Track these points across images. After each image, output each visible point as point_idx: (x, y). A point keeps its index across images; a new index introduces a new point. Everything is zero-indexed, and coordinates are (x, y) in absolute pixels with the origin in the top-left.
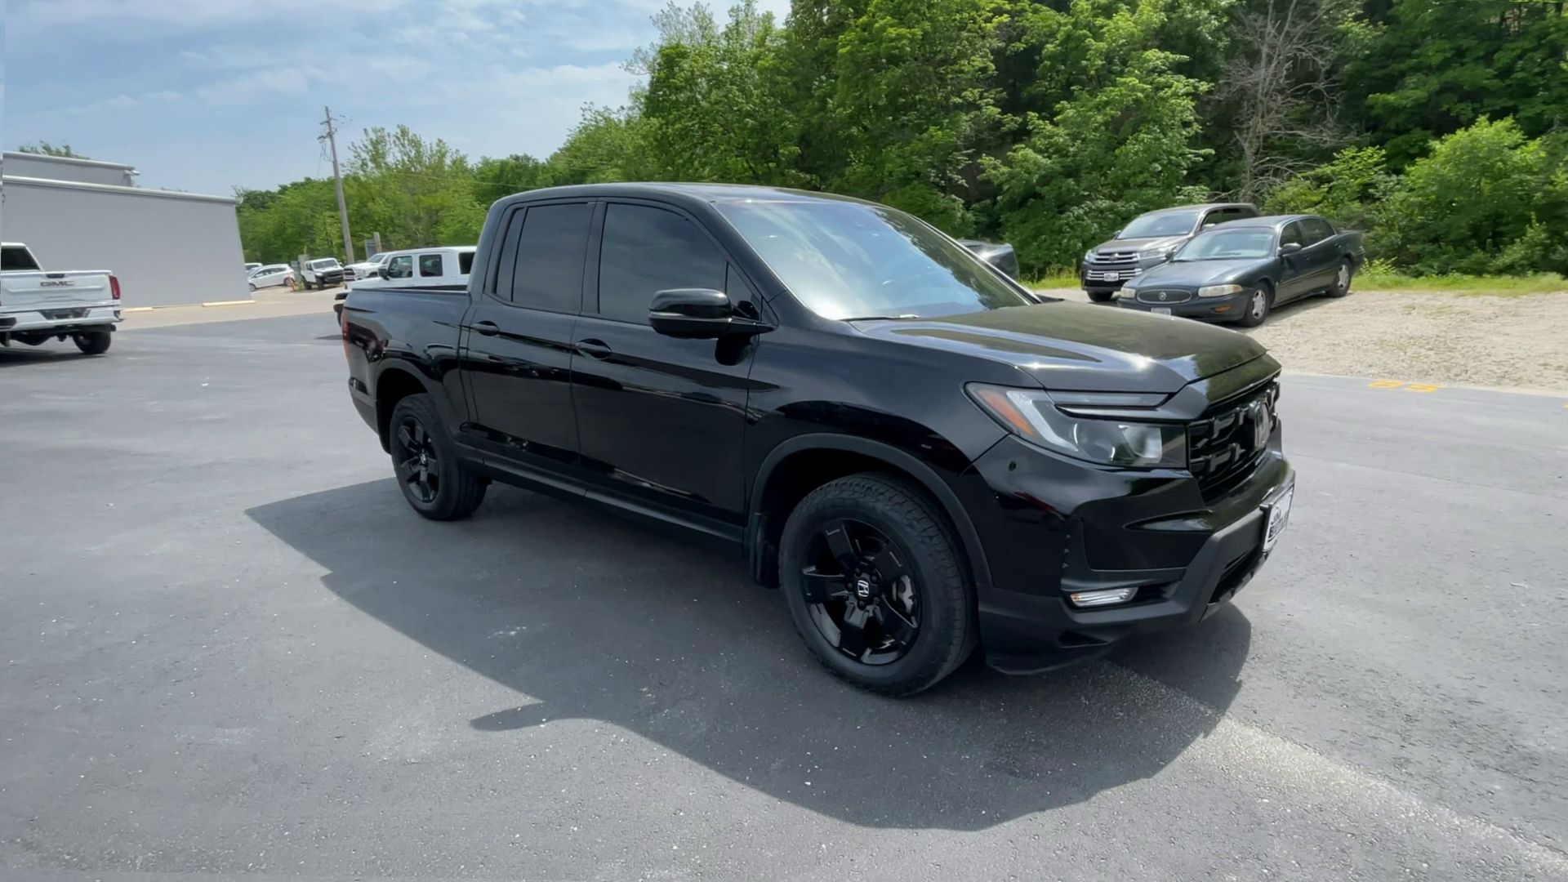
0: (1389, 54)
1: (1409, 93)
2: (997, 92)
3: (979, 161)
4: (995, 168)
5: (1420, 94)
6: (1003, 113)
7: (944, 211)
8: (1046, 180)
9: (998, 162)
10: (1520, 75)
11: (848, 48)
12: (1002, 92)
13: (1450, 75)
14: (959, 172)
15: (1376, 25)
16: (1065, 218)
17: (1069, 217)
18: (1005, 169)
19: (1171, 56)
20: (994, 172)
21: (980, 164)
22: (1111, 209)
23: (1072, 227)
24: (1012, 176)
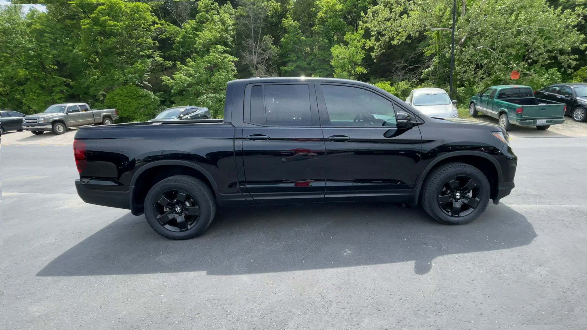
0: (281, 56)
1: (290, 67)
2: (159, 53)
3: (161, 77)
4: (169, 80)
5: (292, 68)
6: (165, 60)
7: (146, 95)
8: (190, 85)
9: (169, 78)
10: (313, 65)
11: (87, 26)
12: (161, 52)
13: (298, 63)
14: (147, 81)
15: (277, 47)
16: (200, 100)
17: (201, 99)
18: (172, 81)
19: (225, 48)
20: (168, 81)
21: (161, 78)
22: (215, 97)
23: (203, 103)
24: (176, 84)
